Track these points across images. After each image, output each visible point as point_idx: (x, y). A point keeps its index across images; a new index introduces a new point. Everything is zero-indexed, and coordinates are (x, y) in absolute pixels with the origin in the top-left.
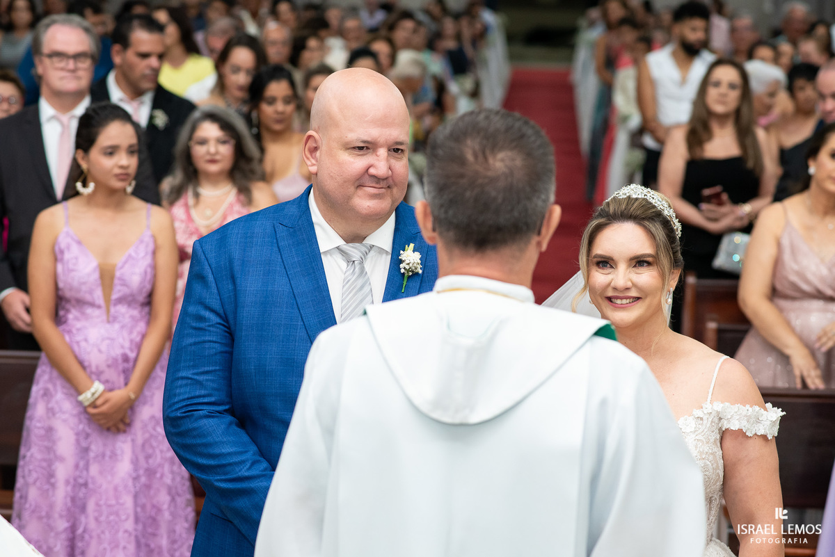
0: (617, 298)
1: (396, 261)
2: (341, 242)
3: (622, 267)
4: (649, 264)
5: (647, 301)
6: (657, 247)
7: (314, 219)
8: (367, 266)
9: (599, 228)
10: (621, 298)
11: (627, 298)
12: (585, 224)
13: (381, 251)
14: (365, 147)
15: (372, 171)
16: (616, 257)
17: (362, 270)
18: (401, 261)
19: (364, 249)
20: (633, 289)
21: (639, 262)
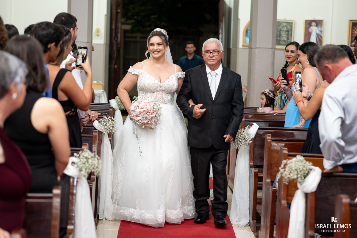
0: (155, 52)
3: (156, 45)
4: (161, 45)
5: (161, 52)
6: (163, 41)
9: (151, 37)
10: (156, 52)
11: (157, 52)
12: (148, 37)
16: (154, 43)
20: (158, 50)
21: (159, 44)
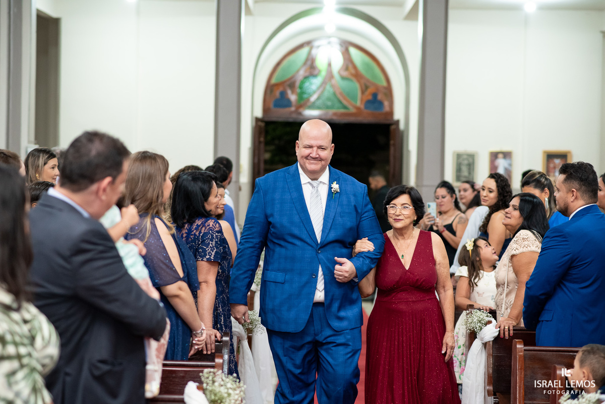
1: (330, 188)
2: (310, 180)
7: (300, 172)
8: (319, 189)
13: (324, 183)
14: (311, 147)
15: (311, 155)
17: (317, 190)
18: (332, 188)
19: (318, 183)
